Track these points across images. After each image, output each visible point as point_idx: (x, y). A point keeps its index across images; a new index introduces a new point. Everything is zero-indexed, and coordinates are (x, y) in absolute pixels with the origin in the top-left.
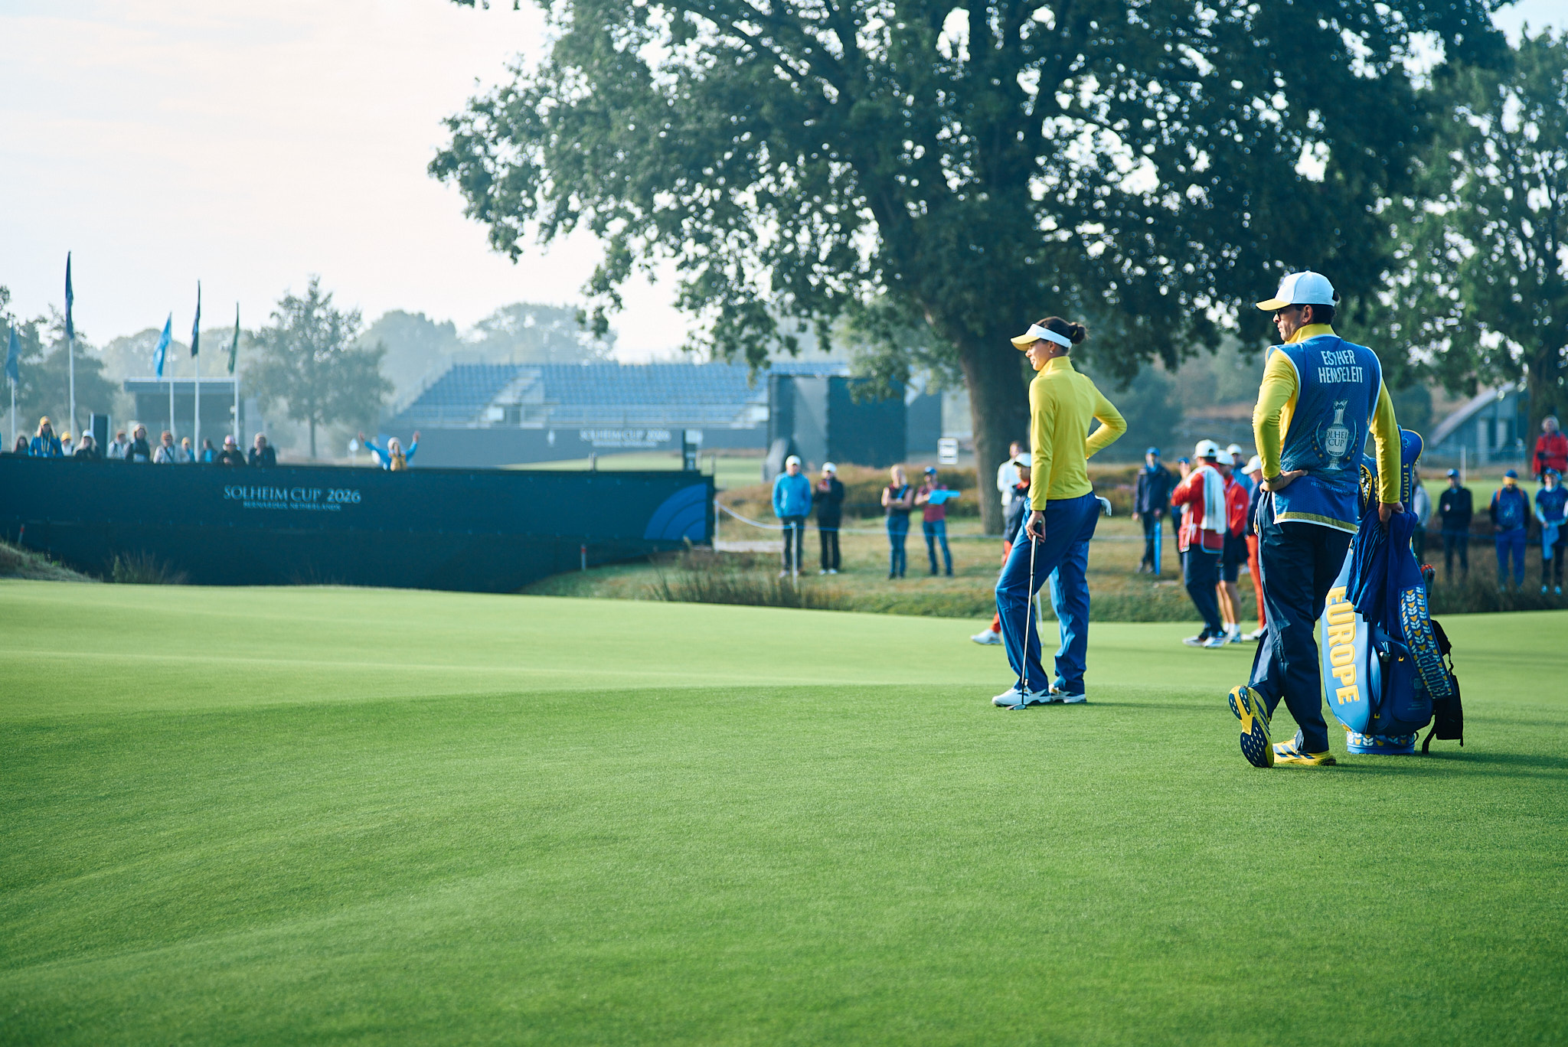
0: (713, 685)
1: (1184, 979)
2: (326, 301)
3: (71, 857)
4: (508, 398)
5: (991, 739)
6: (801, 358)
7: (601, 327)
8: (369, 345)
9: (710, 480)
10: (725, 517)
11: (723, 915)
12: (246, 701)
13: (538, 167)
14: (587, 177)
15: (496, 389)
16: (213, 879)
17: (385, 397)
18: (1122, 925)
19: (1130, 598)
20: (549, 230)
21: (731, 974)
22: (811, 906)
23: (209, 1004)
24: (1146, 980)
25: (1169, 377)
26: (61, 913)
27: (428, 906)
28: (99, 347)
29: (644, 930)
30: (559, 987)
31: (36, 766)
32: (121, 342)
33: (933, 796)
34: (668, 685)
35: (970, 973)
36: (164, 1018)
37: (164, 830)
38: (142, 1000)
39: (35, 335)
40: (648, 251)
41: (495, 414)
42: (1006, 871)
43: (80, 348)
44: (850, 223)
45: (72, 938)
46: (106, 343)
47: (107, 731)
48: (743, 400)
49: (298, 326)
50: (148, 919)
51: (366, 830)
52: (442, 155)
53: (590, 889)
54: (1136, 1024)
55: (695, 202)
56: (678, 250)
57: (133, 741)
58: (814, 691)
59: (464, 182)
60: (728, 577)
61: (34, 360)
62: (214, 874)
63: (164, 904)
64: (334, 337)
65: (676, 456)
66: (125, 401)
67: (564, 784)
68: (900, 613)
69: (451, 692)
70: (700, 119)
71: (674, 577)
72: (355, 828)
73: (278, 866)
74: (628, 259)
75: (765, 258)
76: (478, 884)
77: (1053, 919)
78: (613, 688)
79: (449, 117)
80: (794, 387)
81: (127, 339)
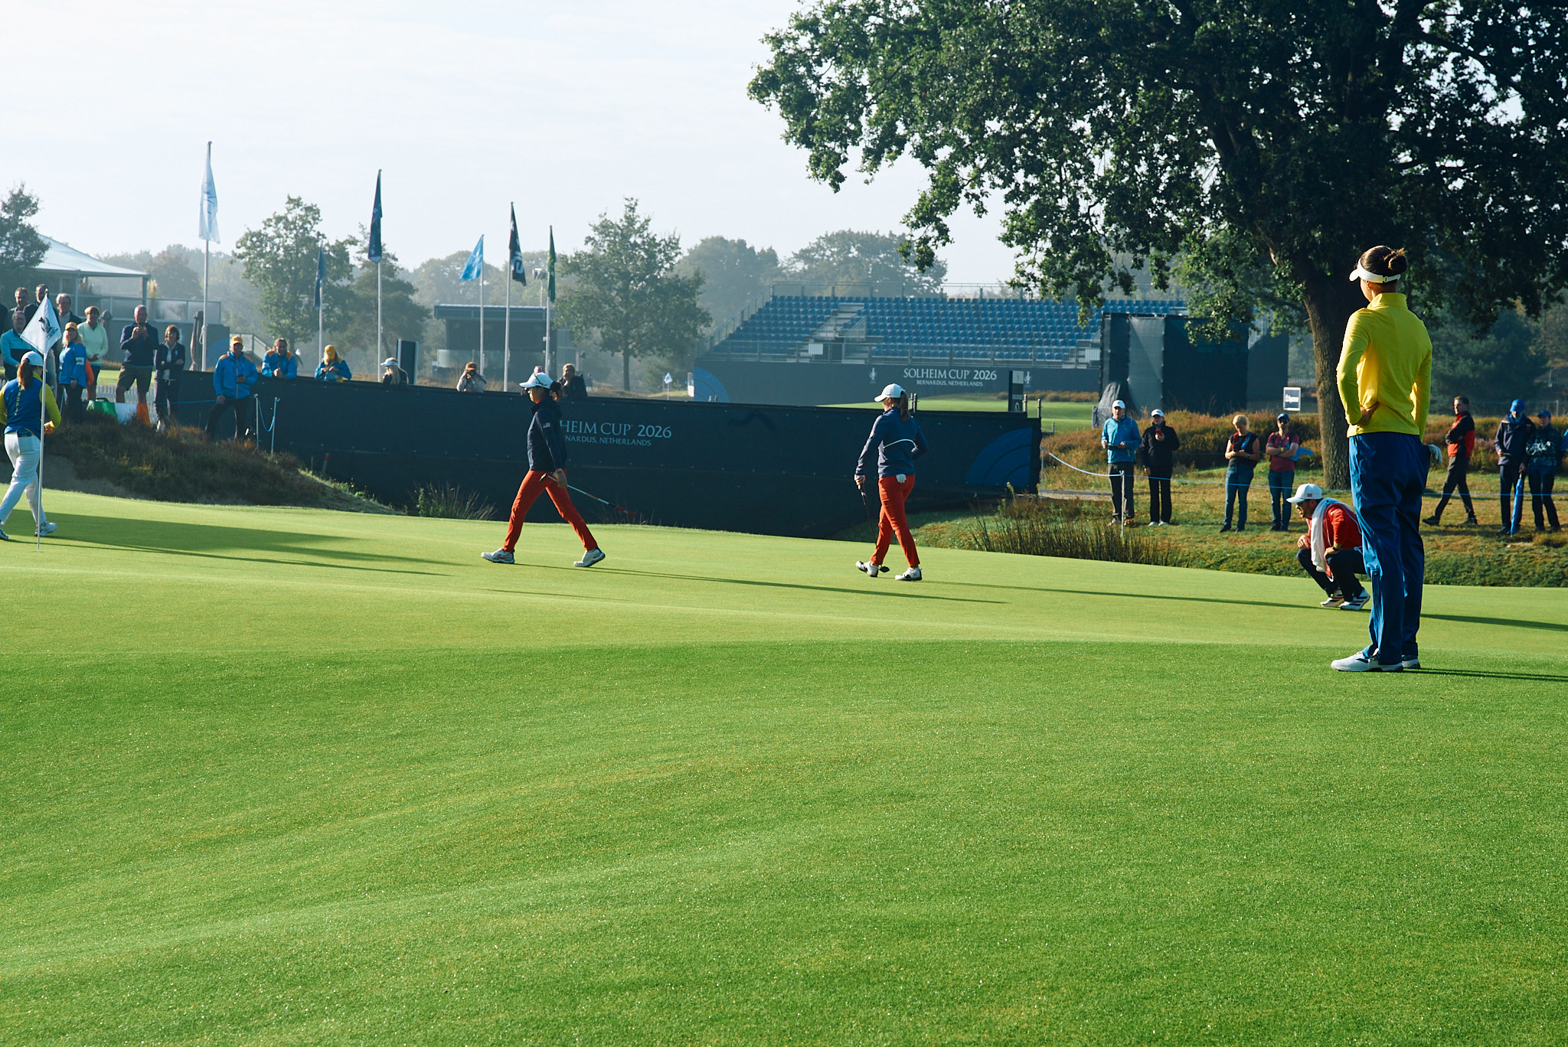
0: (1025, 639)
1: (1501, 962)
2: (643, 227)
3: (360, 797)
4: (829, 333)
5: (1315, 704)
6: (1137, 295)
7: (926, 260)
8: (687, 273)
9: (1037, 422)
10: (1051, 463)
11: (1018, 880)
12: (543, 642)
13: (864, 88)
14: (916, 100)
15: (817, 323)
16: (500, 823)
17: (702, 329)
18: (1439, 904)
19: (1480, 559)
20: (874, 156)
21: (1024, 940)
22: (1112, 873)
23: (486, 951)
24: (1460, 961)
25: (1532, 324)
26: (347, 854)
27: (715, 858)
28: (411, 271)
29: (936, 892)
30: (843, 947)
31: (328, 702)
32: (433, 266)
33: (1248, 762)
34: (980, 638)
35: (1274, 948)
36: (441, 965)
37: (453, 771)
38: (420, 943)
39: (346, 256)
40: (976, 180)
41: (815, 349)
42: (1319, 842)
43: (391, 271)
44: (1191, 155)
45: (356, 879)
46: (418, 266)
47: (401, 668)
48: (1076, 339)
49: (615, 253)
50: (433, 862)
51: (658, 779)
52: (764, 74)
53: (883, 847)
54: (1446, 1008)
55: (1028, 130)
56: (1008, 180)
57: (427, 679)
58: (1130, 648)
59: (785, 104)
60: (1051, 527)
61: (344, 282)
62: (502, 819)
63: (450, 847)
64: (651, 265)
65: (1003, 398)
66: (436, 328)
67: (863, 738)
68: (1233, 569)
69: (753, 639)
70: (1034, 40)
71: (994, 525)
72: (646, 777)
73: (566, 812)
74: (956, 188)
75: (1100, 189)
76: (768, 838)
77: (1365, 895)
78: (920, 639)
79: (772, 34)
80: (1129, 327)
81: (440, 262)
